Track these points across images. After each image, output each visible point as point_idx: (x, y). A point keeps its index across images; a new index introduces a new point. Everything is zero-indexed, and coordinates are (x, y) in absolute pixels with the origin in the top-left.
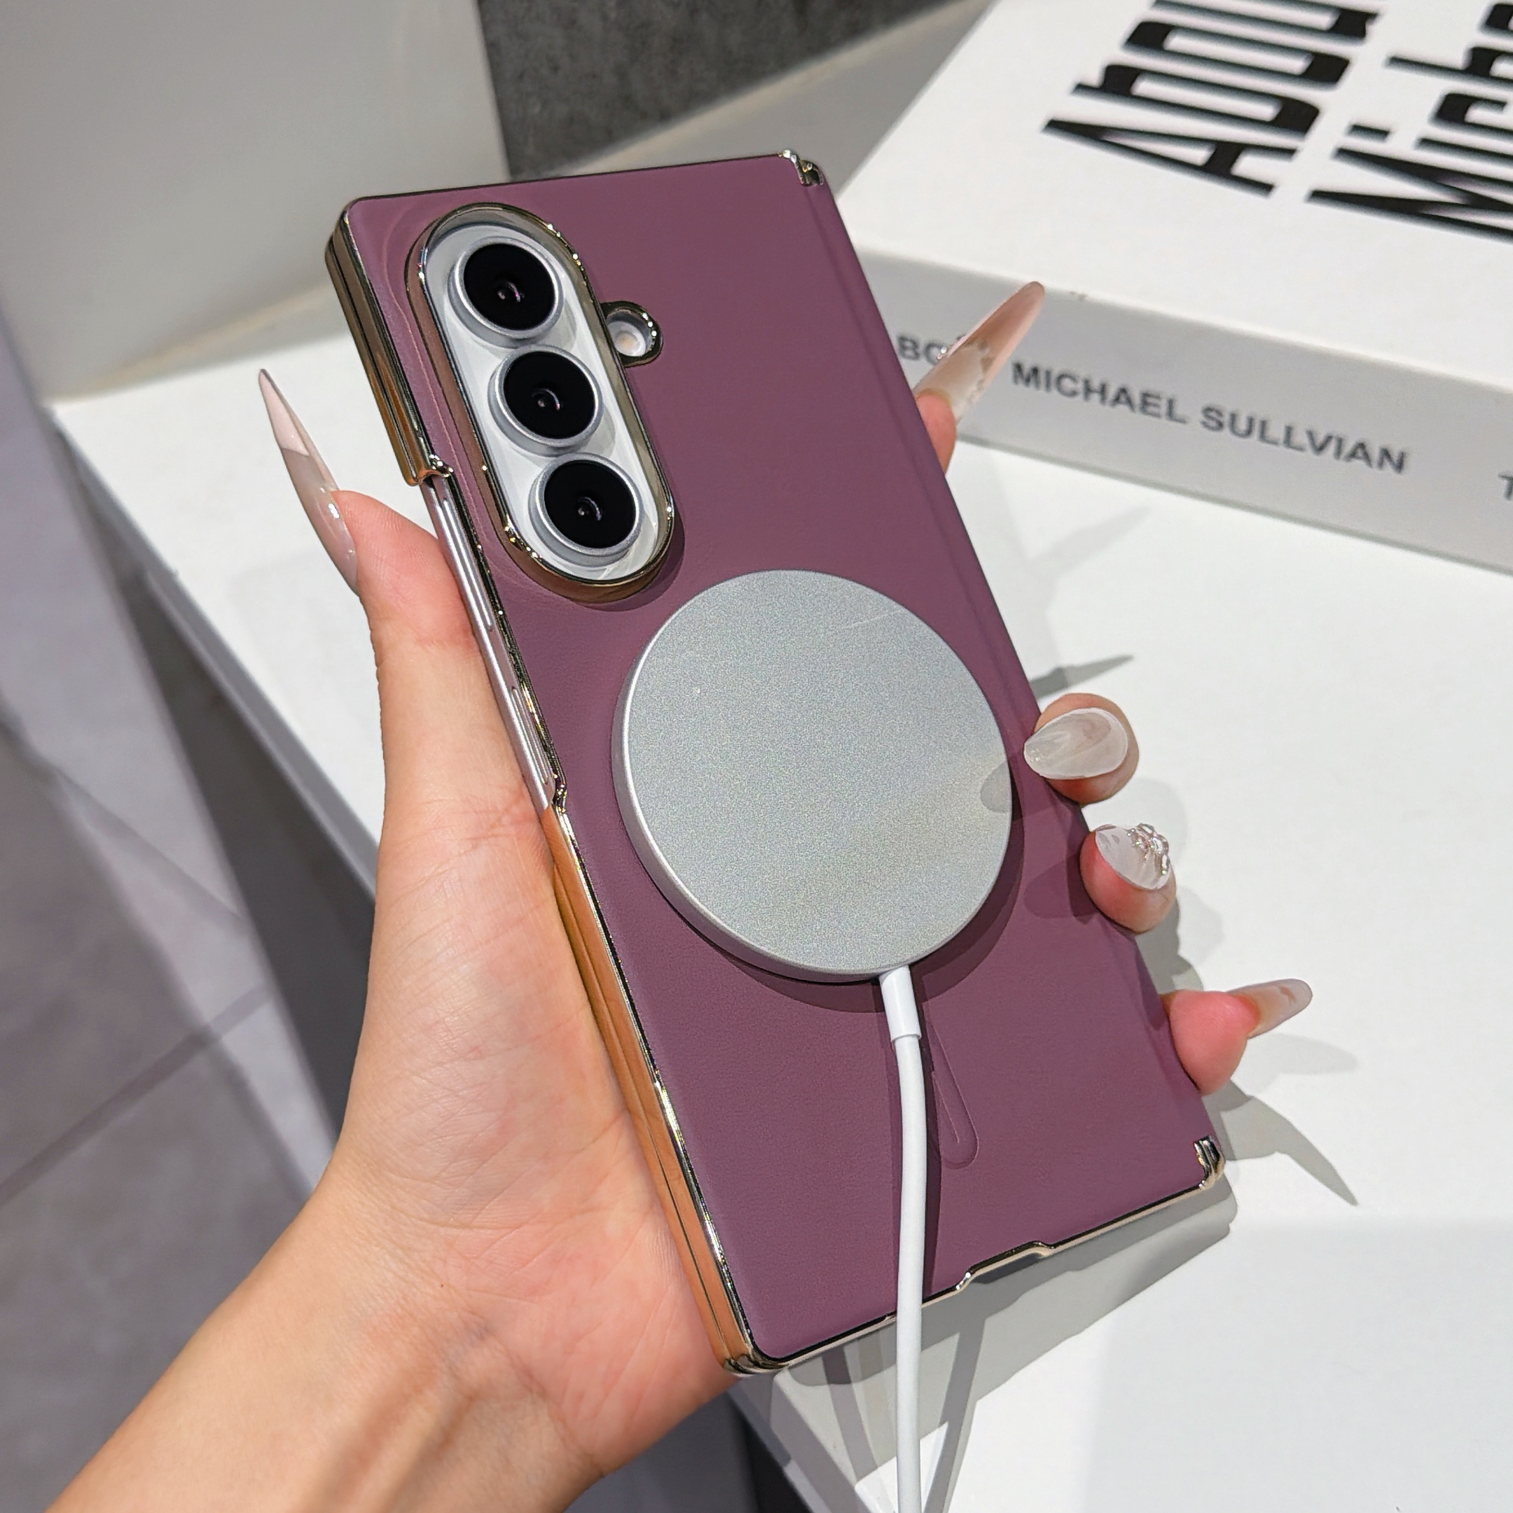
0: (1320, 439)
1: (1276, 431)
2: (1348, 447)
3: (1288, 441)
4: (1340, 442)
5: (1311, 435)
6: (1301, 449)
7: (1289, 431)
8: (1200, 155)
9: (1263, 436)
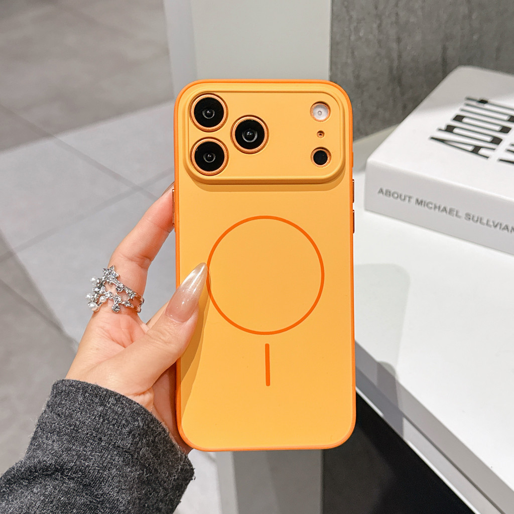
0: (495, 224)
1: (485, 221)
2: (503, 226)
3: (487, 224)
4: (501, 225)
5: (493, 222)
6: (490, 226)
7: (488, 221)
8: (471, 148)
9: (481, 222)
